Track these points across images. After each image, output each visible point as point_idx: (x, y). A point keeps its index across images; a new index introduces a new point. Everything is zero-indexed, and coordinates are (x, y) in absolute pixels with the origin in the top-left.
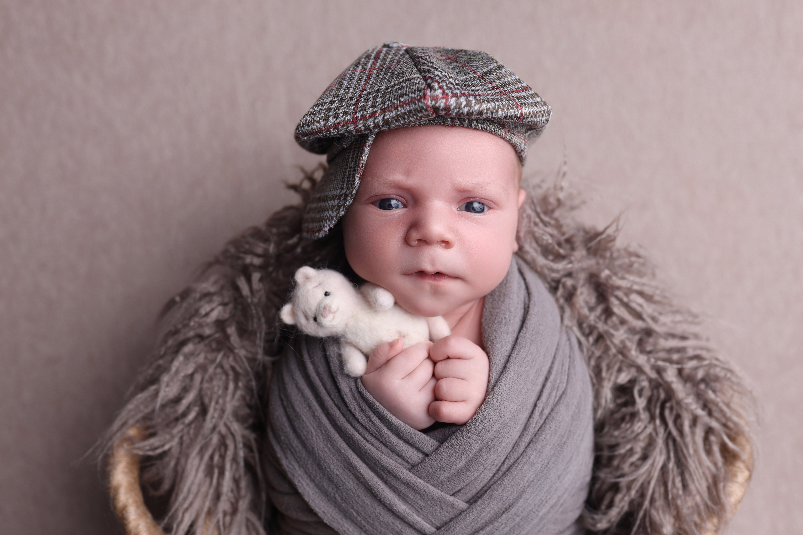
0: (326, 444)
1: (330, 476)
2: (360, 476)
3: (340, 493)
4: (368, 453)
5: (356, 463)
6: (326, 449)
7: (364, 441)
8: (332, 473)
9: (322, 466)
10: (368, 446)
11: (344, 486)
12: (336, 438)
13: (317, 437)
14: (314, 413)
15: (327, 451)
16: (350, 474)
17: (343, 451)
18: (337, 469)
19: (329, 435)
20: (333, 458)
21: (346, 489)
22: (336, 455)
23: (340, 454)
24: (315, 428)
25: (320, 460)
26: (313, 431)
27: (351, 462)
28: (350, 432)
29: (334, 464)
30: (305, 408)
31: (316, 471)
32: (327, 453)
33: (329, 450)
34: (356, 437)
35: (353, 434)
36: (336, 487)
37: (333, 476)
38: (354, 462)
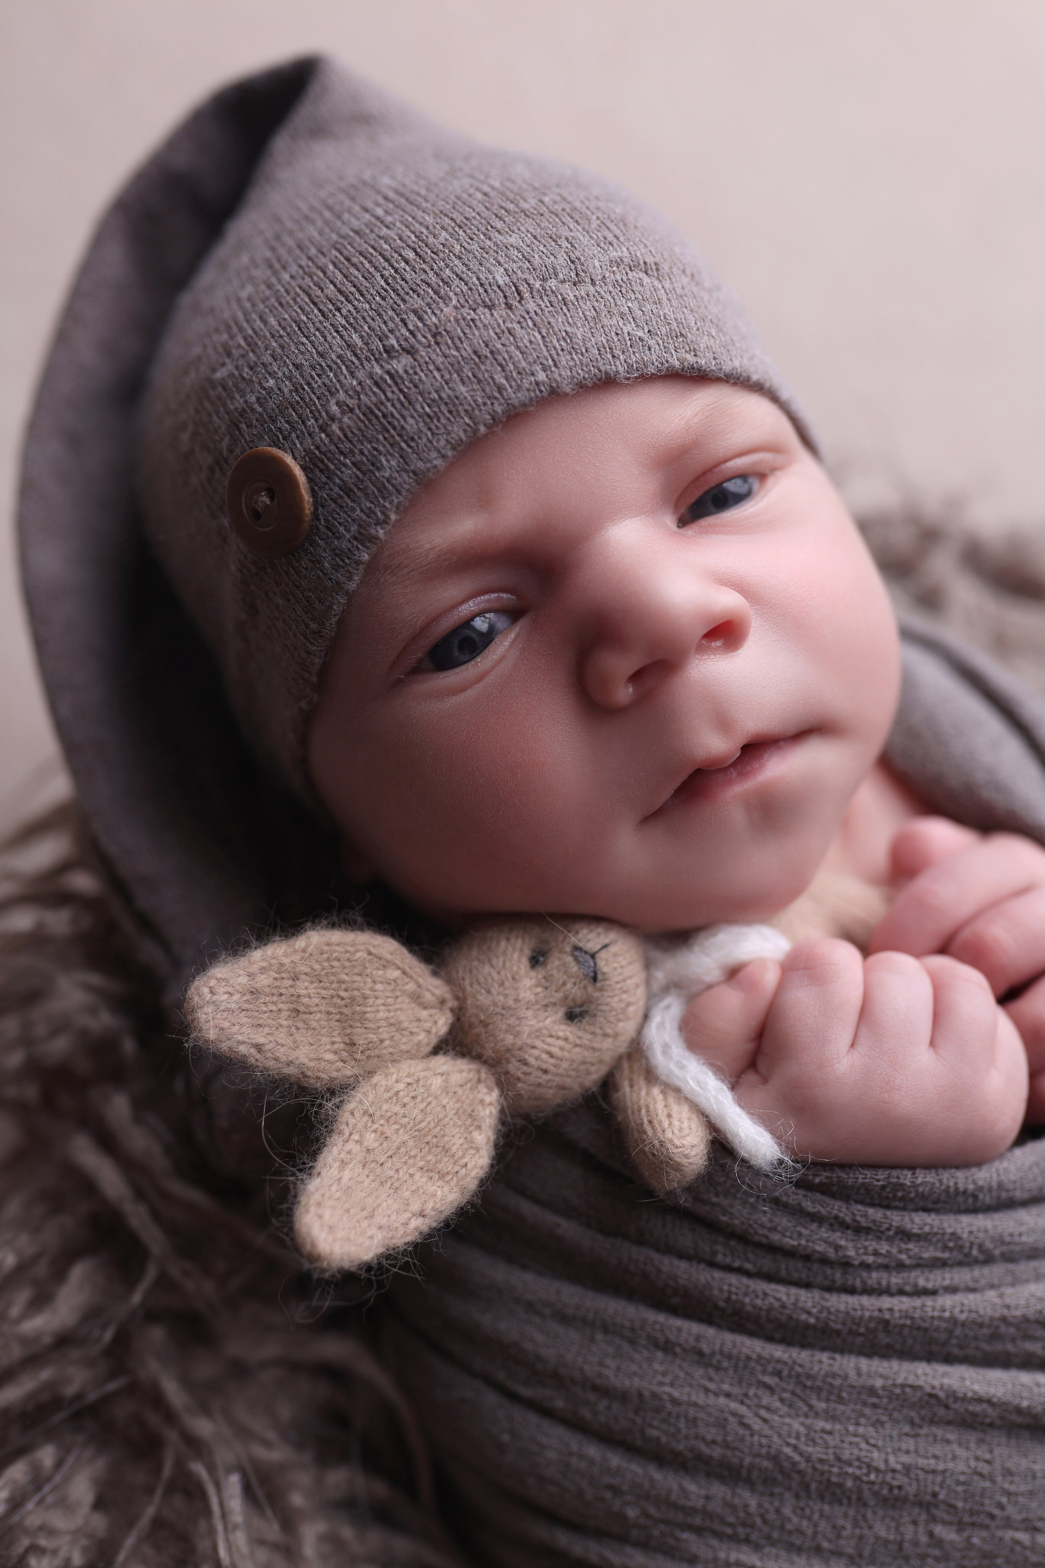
0: (805, 1409)
1: (885, 1492)
2: (978, 1408)
3: (947, 1517)
4: (963, 1324)
5: (946, 1381)
6: (820, 1424)
7: (929, 1302)
8: (888, 1478)
9: (841, 1485)
10: (947, 1301)
11: (949, 1481)
12: (831, 1365)
13: (763, 1413)
14: (700, 1353)
15: (828, 1427)
16: (939, 1432)
17: (879, 1383)
18: (897, 1451)
19: (798, 1375)
20: (861, 1430)
21: (958, 1483)
22: (863, 1415)
23: (874, 1400)
24: (736, 1391)
25: (822, 1473)
26: (734, 1405)
27: (928, 1389)
28: (867, 1314)
29: (874, 1446)
30: (650, 1360)
31: (828, 1518)
32: (830, 1433)
33: (833, 1418)
34: (896, 1308)
35: (880, 1310)
36: (920, 1504)
37: (895, 1483)
38: (936, 1383)
